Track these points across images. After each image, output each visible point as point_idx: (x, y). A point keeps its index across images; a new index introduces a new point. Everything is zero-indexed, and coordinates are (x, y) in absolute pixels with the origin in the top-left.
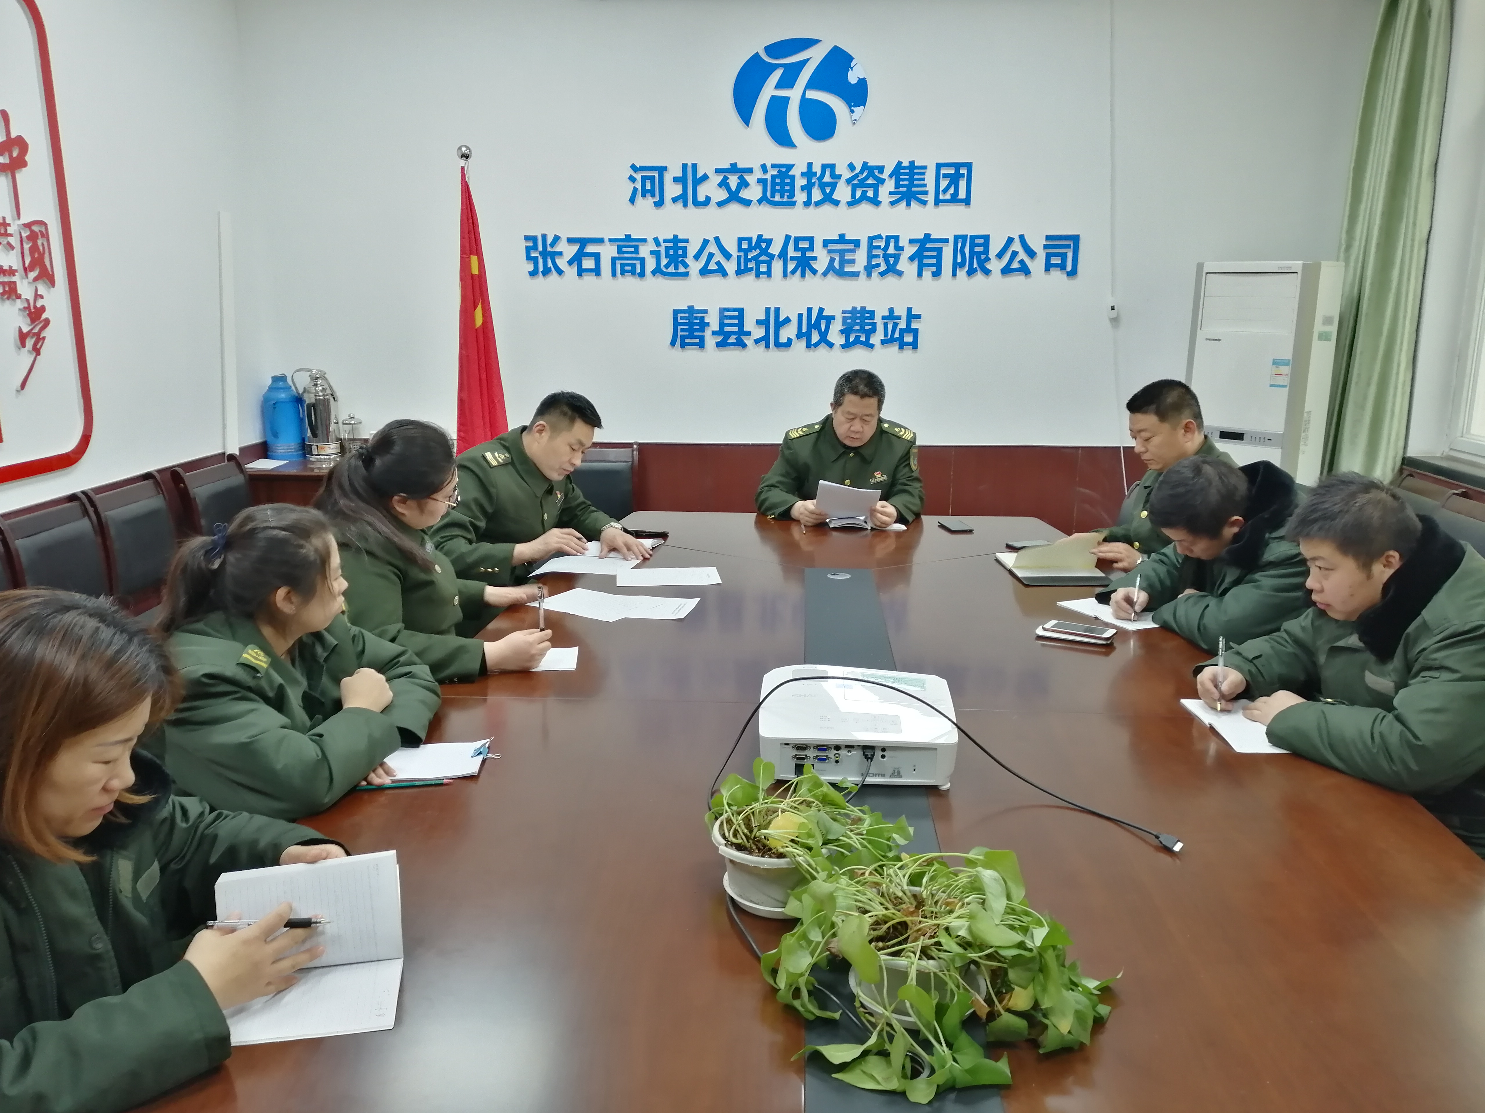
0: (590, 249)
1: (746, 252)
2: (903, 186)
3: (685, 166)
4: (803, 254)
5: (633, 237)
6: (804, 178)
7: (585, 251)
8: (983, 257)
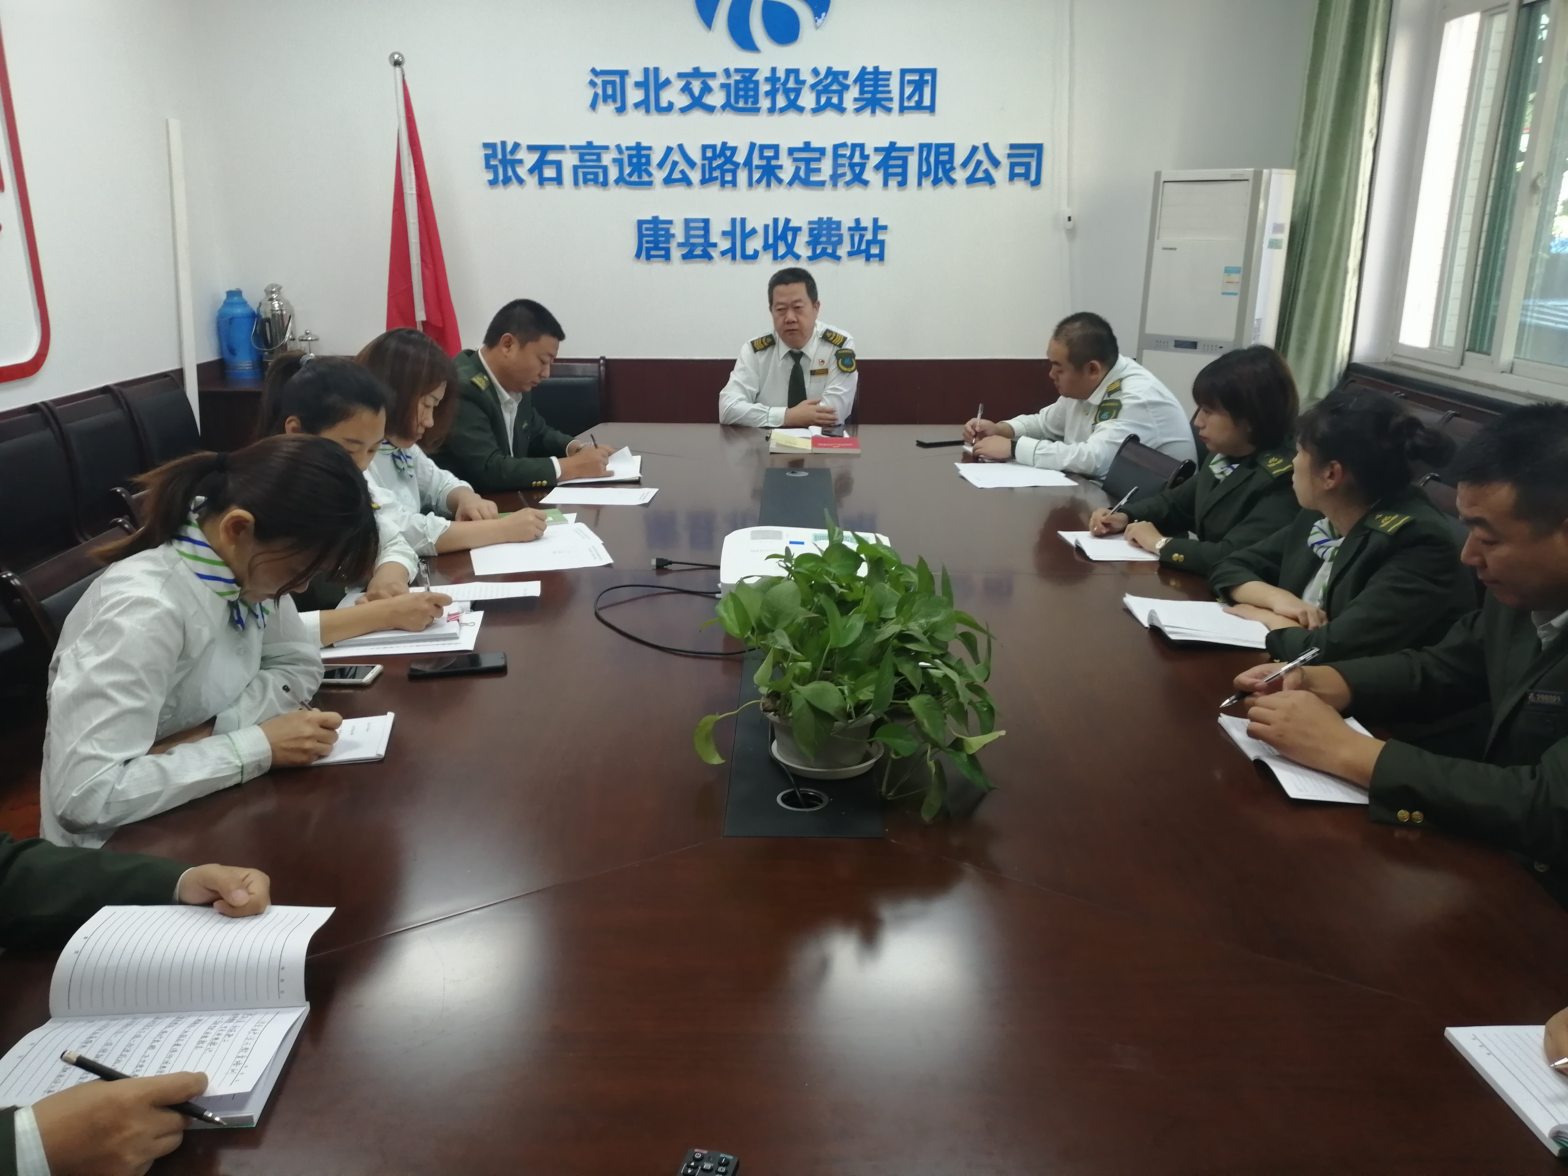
0: (551, 157)
1: (711, 160)
2: (867, 92)
3: (646, 70)
4: (769, 162)
5: (596, 143)
6: (768, 84)
7: (545, 159)
8: (948, 166)
